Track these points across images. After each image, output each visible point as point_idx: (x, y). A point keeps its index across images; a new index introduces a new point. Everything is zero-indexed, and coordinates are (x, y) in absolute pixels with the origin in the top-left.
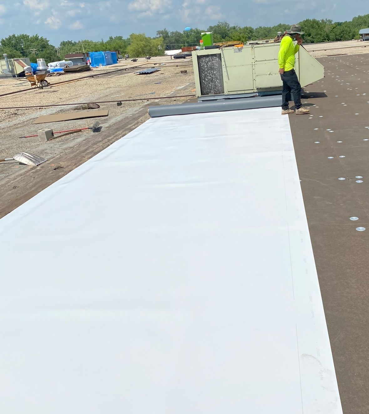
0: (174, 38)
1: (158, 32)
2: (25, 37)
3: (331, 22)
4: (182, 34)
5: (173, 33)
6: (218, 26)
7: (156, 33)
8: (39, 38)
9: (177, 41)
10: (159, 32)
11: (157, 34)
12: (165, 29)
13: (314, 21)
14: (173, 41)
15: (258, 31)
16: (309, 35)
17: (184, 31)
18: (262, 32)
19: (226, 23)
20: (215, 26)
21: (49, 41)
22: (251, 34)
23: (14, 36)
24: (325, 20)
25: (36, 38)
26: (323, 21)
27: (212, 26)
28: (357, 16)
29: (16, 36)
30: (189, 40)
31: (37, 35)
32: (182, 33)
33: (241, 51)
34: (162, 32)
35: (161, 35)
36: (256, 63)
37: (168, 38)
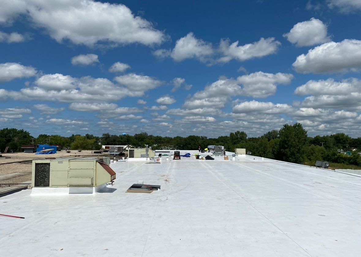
1: (103, 134)
2: (14, 130)
5: (112, 136)
6: (141, 134)
8: (24, 131)
9: (114, 141)
12: (108, 133)
14: (112, 140)
15: (164, 139)
19: (146, 133)
20: (139, 134)
21: (30, 134)
22: (160, 140)
23: (7, 129)
25: (22, 131)
29: (9, 129)
30: (122, 141)
31: (23, 129)
32: (119, 136)
33: (62, 163)
34: (106, 135)
35: (105, 136)
36: (70, 170)
37: (108, 138)
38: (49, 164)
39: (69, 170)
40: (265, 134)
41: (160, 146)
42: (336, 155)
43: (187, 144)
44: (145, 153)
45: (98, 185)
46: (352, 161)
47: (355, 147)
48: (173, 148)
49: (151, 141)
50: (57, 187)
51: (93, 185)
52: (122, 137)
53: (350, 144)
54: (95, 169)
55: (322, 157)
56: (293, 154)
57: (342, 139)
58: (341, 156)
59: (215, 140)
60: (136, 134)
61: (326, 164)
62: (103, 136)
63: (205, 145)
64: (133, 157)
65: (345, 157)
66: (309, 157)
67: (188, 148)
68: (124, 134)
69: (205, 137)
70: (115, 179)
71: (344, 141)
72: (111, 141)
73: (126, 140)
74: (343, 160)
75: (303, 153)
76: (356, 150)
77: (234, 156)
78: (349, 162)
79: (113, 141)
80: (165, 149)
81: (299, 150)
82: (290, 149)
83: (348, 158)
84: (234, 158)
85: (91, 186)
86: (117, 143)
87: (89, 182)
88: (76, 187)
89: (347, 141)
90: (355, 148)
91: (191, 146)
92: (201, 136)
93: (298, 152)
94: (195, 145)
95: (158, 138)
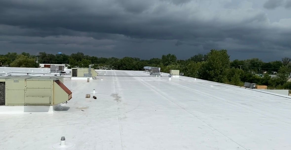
0: (49, 57)
4: (55, 56)
5: (49, 55)
6: (77, 54)
10: (40, 53)
11: (39, 54)
12: (45, 52)
18: (102, 60)
19: (82, 53)
22: (96, 60)
28: (152, 58)
33: (18, 82)
34: (43, 54)
36: (27, 89)
37: (45, 57)
38: (4, 83)
39: (25, 89)
40: (192, 57)
41: (97, 65)
42: (252, 77)
43: (122, 64)
44: (88, 73)
45: (55, 103)
46: (264, 82)
47: (267, 70)
48: (109, 68)
49: (88, 61)
50: (14, 106)
51: (50, 104)
52: (58, 56)
53: (262, 67)
54: (52, 88)
55: (240, 78)
56: (216, 75)
57: (257, 63)
58: (255, 77)
59: (147, 61)
61: (253, 85)
62: (40, 55)
63: (138, 66)
64: (76, 76)
65: (258, 79)
66: (229, 78)
67: (123, 68)
68: (60, 53)
69: (138, 58)
70: (72, 98)
71: (258, 65)
73: (63, 59)
74: (257, 81)
75: (225, 74)
76: (267, 72)
77: (170, 76)
78: (261, 83)
79: (50, 60)
80: (101, 69)
81: (221, 71)
82: (214, 71)
83: (261, 79)
84: (170, 78)
85: (49, 105)
87: (47, 101)
88: (33, 105)
89: (260, 65)
90: (265, 71)
91: (126, 66)
92: (135, 57)
93: (220, 74)
94: (130, 66)
95: (94, 58)
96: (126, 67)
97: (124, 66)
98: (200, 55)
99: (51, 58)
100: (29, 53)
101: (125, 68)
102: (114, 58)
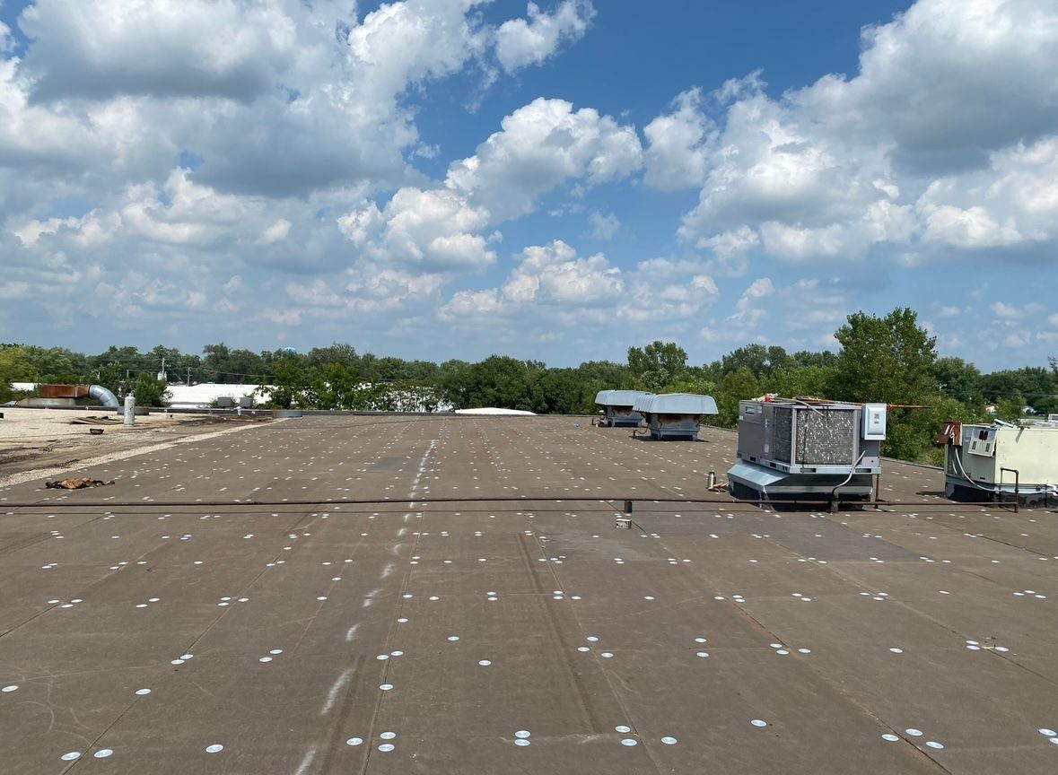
0: (238, 362)
1: (206, 347)
3: (543, 367)
4: (258, 357)
5: (238, 352)
6: (332, 350)
7: (204, 349)
9: (243, 369)
10: (209, 349)
11: (204, 352)
12: (223, 343)
13: (507, 361)
14: (237, 367)
15: (410, 367)
16: (493, 386)
17: (263, 352)
18: (418, 370)
19: (348, 346)
20: (325, 349)
22: (395, 370)
24: (532, 361)
26: (529, 363)
27: (319, 348)
28: (588, 362)
34: (215, 349)
35: (213, 353)
37: (223, 361)
52: (270, 357)
60: (315, 349)
67: (485, 396)
72: (234, 371)
79: (238, 371)
86: (252, 376)
89: (971, 381)
91: (498, 390)
95: (389, 364)
96: (495, 393)
97: (491, 391)
98: (755, 348)
99: (245, 362)
100: (176, 347)
101: (494, 396)
102: (459, 362)
